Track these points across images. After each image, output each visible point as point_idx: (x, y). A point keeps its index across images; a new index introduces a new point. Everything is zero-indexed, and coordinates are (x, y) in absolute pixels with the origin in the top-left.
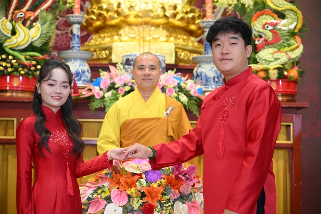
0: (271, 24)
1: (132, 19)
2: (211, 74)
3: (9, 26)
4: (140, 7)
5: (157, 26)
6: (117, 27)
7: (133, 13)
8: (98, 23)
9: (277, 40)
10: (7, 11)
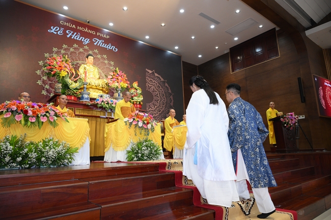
3: (71, 82)
9: (137, 95)
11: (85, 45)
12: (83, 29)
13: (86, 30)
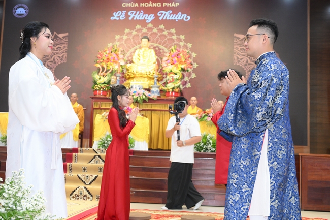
0: (172, 77)
1: (137, 76)
2: (155, 91)
3: (99, 77)
4: (140, 72)
5: (145, 77)
6: (133, 78)
7: (137, 73)
8: (128, 77)
9: (173, 81)
10: (99, 72)
11: (148, 24)
12: (147, 5)
13: (150, 5)
